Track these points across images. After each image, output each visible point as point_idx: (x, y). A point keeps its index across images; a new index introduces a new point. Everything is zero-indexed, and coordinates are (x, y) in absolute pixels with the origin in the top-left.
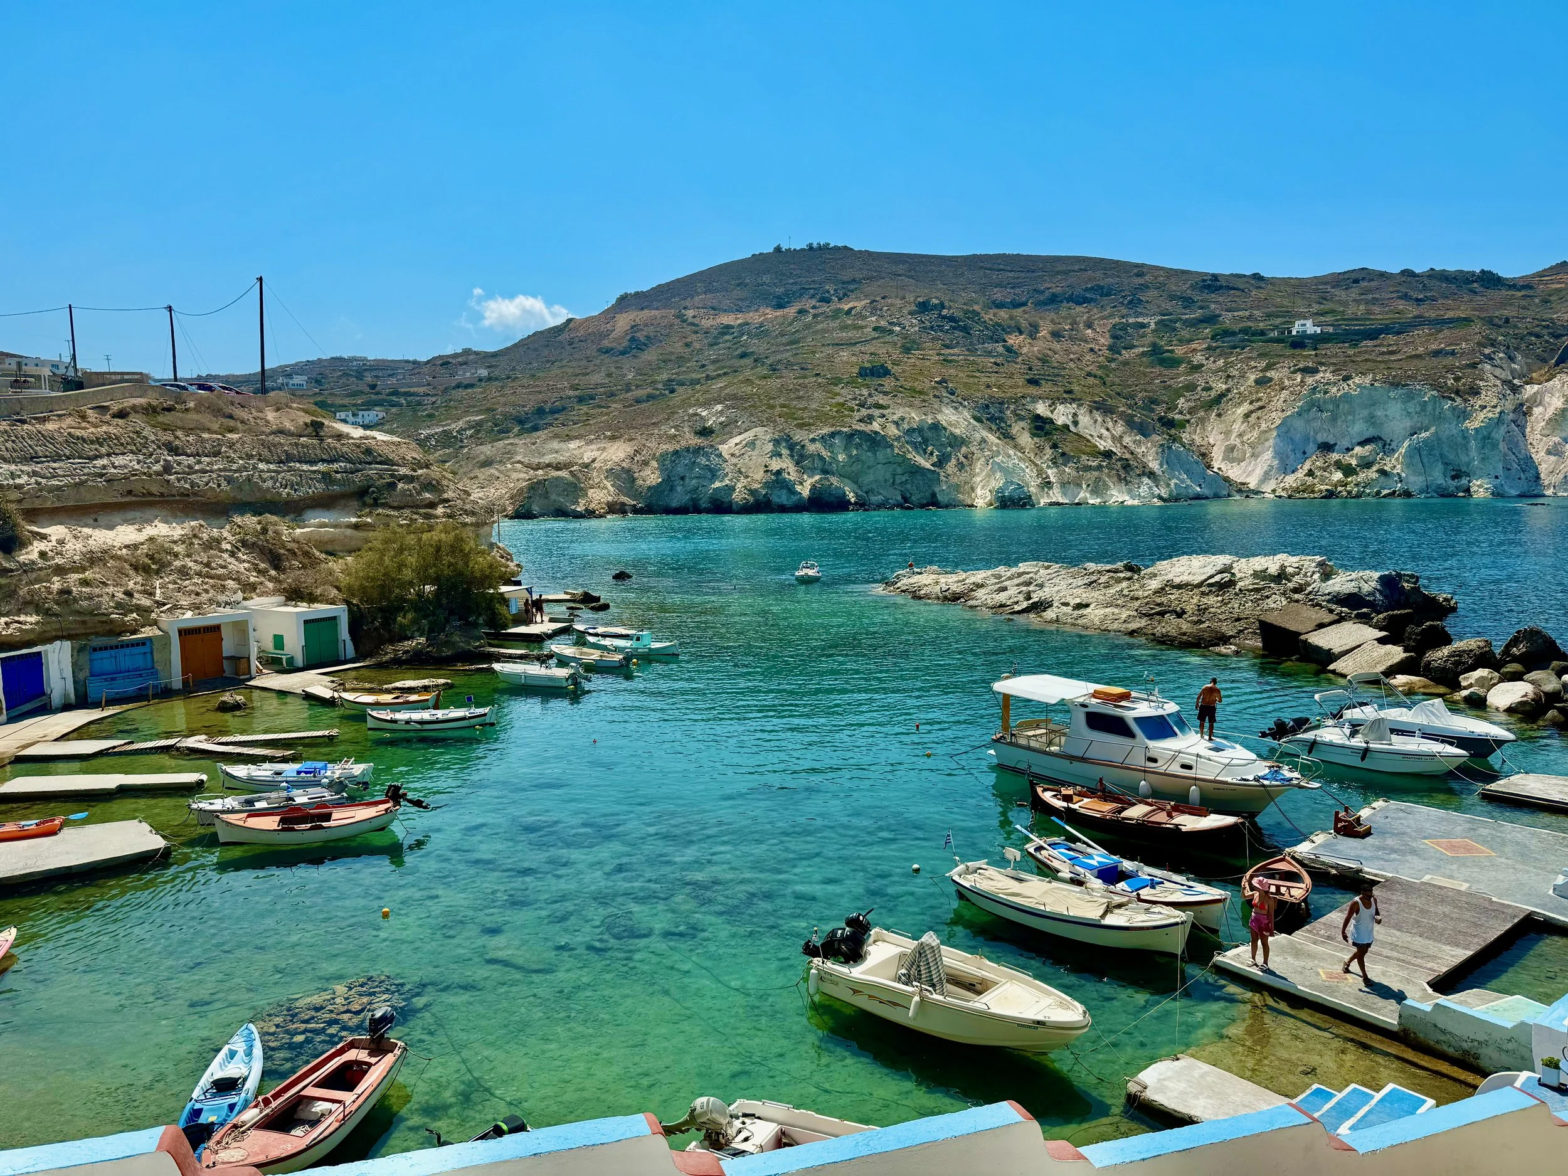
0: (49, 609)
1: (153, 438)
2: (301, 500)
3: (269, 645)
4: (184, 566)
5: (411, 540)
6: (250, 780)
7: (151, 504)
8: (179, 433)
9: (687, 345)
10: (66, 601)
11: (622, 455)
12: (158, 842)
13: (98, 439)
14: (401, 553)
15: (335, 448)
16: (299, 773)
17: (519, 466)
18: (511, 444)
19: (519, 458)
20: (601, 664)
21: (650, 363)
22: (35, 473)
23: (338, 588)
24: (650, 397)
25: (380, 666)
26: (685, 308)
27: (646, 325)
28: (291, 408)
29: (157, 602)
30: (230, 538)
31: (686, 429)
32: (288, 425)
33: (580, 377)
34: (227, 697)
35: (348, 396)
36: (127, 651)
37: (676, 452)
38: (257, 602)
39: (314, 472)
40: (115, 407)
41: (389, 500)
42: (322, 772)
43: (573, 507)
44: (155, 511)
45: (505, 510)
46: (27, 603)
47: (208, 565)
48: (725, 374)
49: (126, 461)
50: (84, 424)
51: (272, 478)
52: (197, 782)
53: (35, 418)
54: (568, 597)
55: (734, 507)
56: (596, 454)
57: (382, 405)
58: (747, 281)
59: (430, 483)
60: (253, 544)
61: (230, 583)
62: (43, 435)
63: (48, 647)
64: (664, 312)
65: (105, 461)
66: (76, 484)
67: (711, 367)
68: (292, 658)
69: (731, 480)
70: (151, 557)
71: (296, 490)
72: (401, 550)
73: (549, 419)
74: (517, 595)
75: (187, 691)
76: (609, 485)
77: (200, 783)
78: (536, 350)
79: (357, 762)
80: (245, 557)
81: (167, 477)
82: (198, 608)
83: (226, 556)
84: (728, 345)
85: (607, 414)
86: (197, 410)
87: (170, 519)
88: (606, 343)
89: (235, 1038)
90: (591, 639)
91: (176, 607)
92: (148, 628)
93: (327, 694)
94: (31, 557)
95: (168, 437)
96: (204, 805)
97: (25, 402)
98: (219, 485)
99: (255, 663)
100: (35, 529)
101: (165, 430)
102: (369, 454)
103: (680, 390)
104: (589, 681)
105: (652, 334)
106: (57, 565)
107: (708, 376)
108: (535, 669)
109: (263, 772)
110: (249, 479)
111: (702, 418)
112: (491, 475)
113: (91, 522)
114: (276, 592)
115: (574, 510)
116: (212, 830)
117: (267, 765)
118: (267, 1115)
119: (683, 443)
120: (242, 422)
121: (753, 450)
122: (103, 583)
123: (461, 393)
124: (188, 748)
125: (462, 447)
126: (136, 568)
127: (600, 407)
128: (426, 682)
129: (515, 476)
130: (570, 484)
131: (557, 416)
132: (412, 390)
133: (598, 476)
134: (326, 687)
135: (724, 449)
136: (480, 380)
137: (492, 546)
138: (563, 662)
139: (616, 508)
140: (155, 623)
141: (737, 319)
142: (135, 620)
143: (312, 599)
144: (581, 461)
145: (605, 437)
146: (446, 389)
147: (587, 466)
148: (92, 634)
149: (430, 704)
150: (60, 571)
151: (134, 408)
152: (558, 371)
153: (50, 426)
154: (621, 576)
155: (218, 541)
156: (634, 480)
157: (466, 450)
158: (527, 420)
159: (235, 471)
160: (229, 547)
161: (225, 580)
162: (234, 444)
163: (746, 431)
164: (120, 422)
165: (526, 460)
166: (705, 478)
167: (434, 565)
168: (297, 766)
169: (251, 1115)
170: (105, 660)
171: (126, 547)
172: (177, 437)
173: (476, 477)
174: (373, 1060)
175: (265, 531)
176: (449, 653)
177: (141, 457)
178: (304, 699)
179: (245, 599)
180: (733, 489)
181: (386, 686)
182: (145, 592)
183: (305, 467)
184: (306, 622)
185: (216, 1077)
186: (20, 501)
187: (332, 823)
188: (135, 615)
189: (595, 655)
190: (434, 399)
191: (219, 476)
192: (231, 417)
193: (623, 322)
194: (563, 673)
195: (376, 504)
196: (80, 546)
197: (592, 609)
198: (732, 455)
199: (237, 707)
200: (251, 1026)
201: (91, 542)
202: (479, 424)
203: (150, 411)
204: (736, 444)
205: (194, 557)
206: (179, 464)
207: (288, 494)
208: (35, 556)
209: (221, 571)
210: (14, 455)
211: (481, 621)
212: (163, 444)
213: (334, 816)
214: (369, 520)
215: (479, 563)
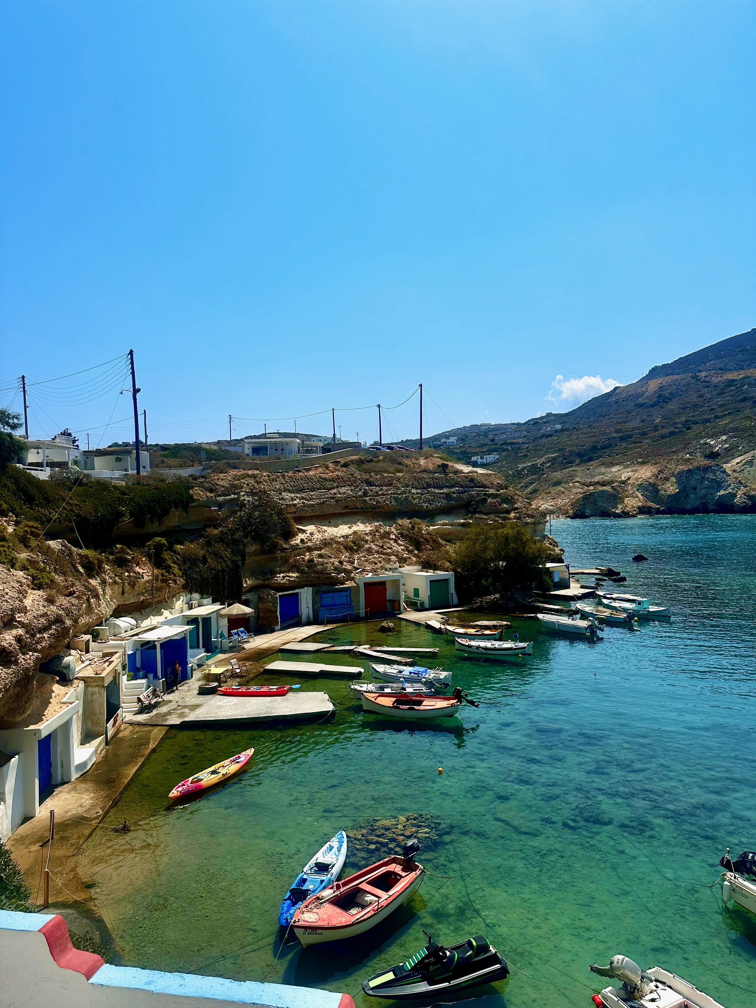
0: (303, 570)
1: (359, 477)
2: (434, 510)
3: (411, 594)
4: (370, 548)
5: (492, 533)
6: (385, 674)
7: (356, 514)
8: (372, 474)
9: (701, 396)
10: (311, 566)
11: (649, 474)
12: (329, 707)
13: (333, 478)
14: (486, 542)
15: (454, 479)
16: (410, 673)
17: (577, 484)
18: (573, 470)
19: (577, 479)
20: (610, 619)
21: (672, 410)
22: (303, 498)
23: (450, 562)
24: (672, 434)
25: (471, 611)
26: (699, 371)
27: (670, 386)
28: (433, 457)
29: (355, 567)
30: (395, 532)
31: (698, 455)
32: (431, 467)
33: (623, 424)
34: (384, 624)
35: (478, 447)
36: (338, 594)
37: (689, 471)
38: (407, 569)
39: (442, 493)
40: (343, 461)
41: (483, 509)
42: (424, 674)
43: (613, 510)
44: (359, 517)
45: (567, 513)
46: (293, 566)
47: (382, 547)
48: (729, 414)
49: (345, 490)
50: (327, 471)
51: (418, 497)
52: (358, 673)
53: (305, 469)
54: (597, 571)
55: (736, 508)
56: (631, 474)
57: (497, 451)
58: (748, 347)
59: (507, 498)
60: (407, 535)
61: (393, 558)
62: (308, 478)
63: (301, 590)
64: (683, 376)
65: (334, 491)
66: (321, 503)
67: (720, 410)
68: (423, 602)
69: (733, 489)
70: (354, 543)
71: (431, 504)
72: (486, 539)
73: (600, 453)
74: (560, 569)
75: (366, 619)
76: (639, 495)
77: (360, 673)
78: (593, 409)
79: (444, 670)
80: (402, 543)
81: (365, 498)
82: (375, 571)
83: (392, 542)
84: (732, 393)
85: (640, 447)
86: (383, 461)
87: (366, 521)
88: (640, 400)
89: (334, 838)
90: (605, 601)
91: (364, 570)
92: (349, 582)
93: (437, 625)
94: (296, 542)
95: (366, 476)
96: (357, 687)
97: (301, 461)
98: (391, 502)
99: (403, 604)
100: (301, 527)
101: (366, 473)
102: (472, 481)
103: (695, 427)
104: (602, 631)
105: (674, 391)
106: (308, 546)
107: (716, 416)
108: (564, 620)
109: (392, 670)
110: (406, 498)
111: (710, 446)
112: (560, 491)
113: (327, 523)
114: (417, 563)
115: (614, 512)
116: (360, 703)
117: (395, 666)
118: (337, 895)
119: (695, 464)
120: (406, 466)
121: (751, 467)
122: (329, 556)
123: (545, 440)
124: (359, 652)
125: (543, 474)
126: (347, 548)
127: (635, 443)
128: (495, 623)
129: (574, 491)
130: (611, 495)
131: (605, 451)
132: (515, 441)
133: (632, 489)
134: (438, 621)
135: (728, 467)
136: (556, 431)
137: (545, 537)
138: (584, 616)
139: (643, 510)
140: (353, 579)
141: (739, 375)
142: (343, 577)
143: (435, 568)
144: (620, 480)
145: (638, 463)
146: (535, 438)
147: (624, 482)
148: (322, 584)
149: (497, 637)
150: (310, 549)
151: (352, 461)
152: (608, 421)
153: (311, 473)
154: (639, 559)
155: (389, 533)
156: (658, 491)
157: (546, 475)
158: (586, 454)
159: (399, 494)
160: (394, 537)
161: (390, 556)
162: (400, 479)
163: (745, 453)
164: (344, 469)
165: (582, 480)
166: (712, 488)
167: (505, 549)
168: (411, 669)
169: (328, 893)
170: (328, 599)
171: (343, 537)
172: (371, 476)
173: (550, 492)
174: (404, 874)
175: (413, 527)
176: (512, 605)
177: (353, 488)
178: (426, 628)
179: (400, 567)
180: (735, 495)
181: (471, 624)
182: (349, 562)
183: (437, 491)
184: (431, 581)
185: (318, 861)
186: (295, 513)
187: (421, 708)
188: (343, 574)
189: (607, 613)
190: (527, 445)
191: (391, 497)
192: (401, 464)
193: (653, 385)
194: (584, 624)
195: (475, 512)
196: (320, 536)
197: (614, 581)
198: (734, 471)
199: (389, 630)
200: (344, 833)
201: (326, 534)
202: (554, 459)
203: (360, 463)
204: (738, 463)
205: (376, 543)
206: (371, 491)
207: (427, 506)
208: (298, 541)
209: (389, 550)
210: (294, 488)
211: (533, 585)
212: (364, 481)
213: (424, 703)
214: (471, 521)
215: (532, 548)
